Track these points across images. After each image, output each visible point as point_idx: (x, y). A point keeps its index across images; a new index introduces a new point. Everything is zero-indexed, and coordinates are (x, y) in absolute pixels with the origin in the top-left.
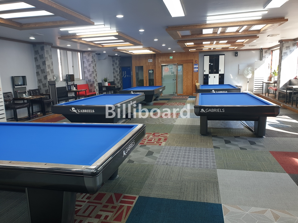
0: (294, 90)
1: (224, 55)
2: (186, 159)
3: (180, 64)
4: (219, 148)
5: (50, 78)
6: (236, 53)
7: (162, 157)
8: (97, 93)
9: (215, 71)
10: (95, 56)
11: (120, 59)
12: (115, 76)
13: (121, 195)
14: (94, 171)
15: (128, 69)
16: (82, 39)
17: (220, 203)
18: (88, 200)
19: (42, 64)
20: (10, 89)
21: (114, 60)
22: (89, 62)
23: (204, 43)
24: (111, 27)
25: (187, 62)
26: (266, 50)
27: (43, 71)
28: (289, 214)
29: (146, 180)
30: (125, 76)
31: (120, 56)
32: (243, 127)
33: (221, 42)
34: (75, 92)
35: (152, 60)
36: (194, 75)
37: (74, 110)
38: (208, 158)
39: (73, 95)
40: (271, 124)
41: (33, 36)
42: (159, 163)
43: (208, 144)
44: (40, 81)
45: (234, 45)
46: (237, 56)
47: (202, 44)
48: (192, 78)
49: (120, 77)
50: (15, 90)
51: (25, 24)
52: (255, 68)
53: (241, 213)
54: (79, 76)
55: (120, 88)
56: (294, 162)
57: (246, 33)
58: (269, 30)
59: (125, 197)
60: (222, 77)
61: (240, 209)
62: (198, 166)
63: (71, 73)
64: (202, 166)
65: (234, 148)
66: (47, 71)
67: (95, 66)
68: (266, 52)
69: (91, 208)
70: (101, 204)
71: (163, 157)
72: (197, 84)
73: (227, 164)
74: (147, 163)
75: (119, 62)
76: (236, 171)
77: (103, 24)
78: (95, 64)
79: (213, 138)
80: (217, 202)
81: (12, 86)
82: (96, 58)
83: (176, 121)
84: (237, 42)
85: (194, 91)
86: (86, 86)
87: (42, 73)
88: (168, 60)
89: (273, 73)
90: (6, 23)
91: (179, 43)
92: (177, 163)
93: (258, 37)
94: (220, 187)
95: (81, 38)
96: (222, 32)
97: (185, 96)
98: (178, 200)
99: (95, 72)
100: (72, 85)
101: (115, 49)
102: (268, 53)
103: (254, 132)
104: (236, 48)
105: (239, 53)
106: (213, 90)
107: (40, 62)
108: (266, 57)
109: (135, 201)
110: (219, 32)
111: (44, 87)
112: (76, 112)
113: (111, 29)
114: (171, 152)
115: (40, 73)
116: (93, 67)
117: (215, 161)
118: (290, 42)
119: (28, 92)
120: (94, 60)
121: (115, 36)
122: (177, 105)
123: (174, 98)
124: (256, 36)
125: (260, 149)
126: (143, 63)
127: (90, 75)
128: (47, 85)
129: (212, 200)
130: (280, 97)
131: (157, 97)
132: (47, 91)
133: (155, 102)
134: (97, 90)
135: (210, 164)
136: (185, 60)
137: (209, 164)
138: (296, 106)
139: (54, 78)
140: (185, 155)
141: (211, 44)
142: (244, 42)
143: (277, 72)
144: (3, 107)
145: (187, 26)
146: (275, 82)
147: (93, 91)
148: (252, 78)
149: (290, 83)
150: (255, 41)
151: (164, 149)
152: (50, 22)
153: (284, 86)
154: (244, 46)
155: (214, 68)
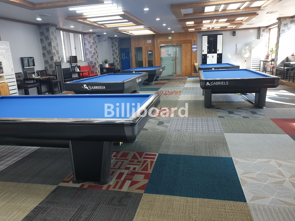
0: (292, 67)
1: (222, 34)
2: (195, 126)
3: (179, 44)
4: (224, 117)
5: (56, 59)
6: (234, 32)
7: (172, 126)
8: (99, 74)
9: (213, 50)
10: (95, 38)
11: (119, 40)
12: (115, 58)
13: (143, 153)
14: (132, 122)
15: (127, 50)
16: (88, 19)
17: (230, 157)
18: (115, 158)
19: (48, 45)
20: (20, 71)
21: (113, 42)
22: (90, 43)
23: (204, 22)
24: (117, 6)
25: (186, 42)
26: (264, 28)
27: (49, 52)
28: (291, 163)
29: (162, 142)
30: (123, 58)
31: (119, 38)
32: (243, 100)
33: (221, 20)
34: (79, 73)
35: (151, 40)
36: (193, 55)
37: (86, 86)
38: (215, 125)
39: (77, 76)
40: (270, 97)
41: (41, 16)
42: (171, 130)
43: (213, 115)
44: (46, 62)
45: (232, 24)
46: (235, 35)
47: (202, 23)
48: (190, 58)
49: (119, 59)
50: (24, 71)
51: (37, 4)
52: (253, 47)
53: (249, 163)
54: (81, 58)
55: (120, 70)
56: (293, 125)
57: (247, 10)
58: (270, 6)
59: (146, 155)
60: (220, 57)
61: (248, 160)
62: (207, 131)
63: (74, 55)
64: (211, 131)
65: (237, 117)
66: (53, 52)
67: (97, 48)
68: (263, 31)
69: (119, 163)
70: (127, 160)
71: (174, 126)
72: (196, 64)
73: (232, 129)
74: (160, 130)
75: (118, 43)
76: (241, 134)
77: (111, 2)
78: (97, 46)
79: (217, 110)
80: (228, 156)
81: (22, 67)
82: (96, 39)
83: (180, 97)
84: (236, 20)
85: (193, 71)
86: (88, 67)
87: (48, 54)
88: (167, 41)
89: (271, 51)
90: (20, 3)
91: (180, 22)
92: (187, 129)
93: (258, 14)
94: (229, 146)
95: (86, 18)
96: (224, 10)
97: (184, 76)
98: (193, 156)
99: (97, 53)
100: (76, 66)
101: (116, 30)
102: (266, 32)
103: (255, 104)
104: (235, 26)
105: (237, 32)
106: (213, 68)
107: (46, 43)
108: (264, 35)
109: (156, 157)
110: (220, 10)
111: (50, 68)
112: (88, 89)
113: (119, 8)
114: (180, 122)
115: (46, 54)
116: (95, 48)
117: (221, 127)
118: (287, 20)
119: (36, 72)
120: (95, 41)
121: (121, 15)
122: (178, 84)
123: (173, 78)
124: (256, 13)
125: (262, 117)
126: (142, 44)
127: (92, 57)
128: (54, 65)
129: (223, 155)
130: (277, 74)
131: (158, 77)
132: (53, 72)
133: (156, 82)
134: (98, 71)
135: (218, 130)
136: (184, 40)
137: (216, 129)
138: (293, 81)
139: (59, 60)
140: (193, 124)
141: (211, 23)
142: (243, 20)
143: (274, 49)
144: (16, 87)
145: (191, 4)
146: (273, 60)
147: (95, 72)
148: (250, 57)
149: (287, 60)
150: (254, 19)
151: (173, 119)
152: (61, 1)
153: (281, 63)
154: (243, 24)
155: (212, 48)
